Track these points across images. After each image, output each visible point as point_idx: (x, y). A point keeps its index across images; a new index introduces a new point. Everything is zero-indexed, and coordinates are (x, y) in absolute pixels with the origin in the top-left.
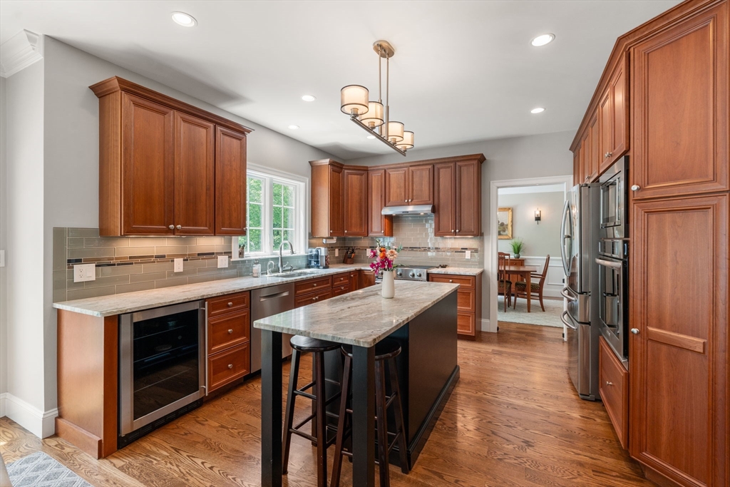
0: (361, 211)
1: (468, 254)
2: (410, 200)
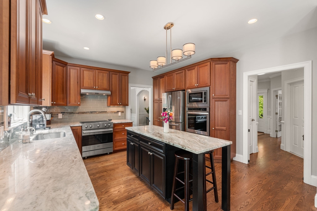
1: (120, 114)
2: (97, 87)
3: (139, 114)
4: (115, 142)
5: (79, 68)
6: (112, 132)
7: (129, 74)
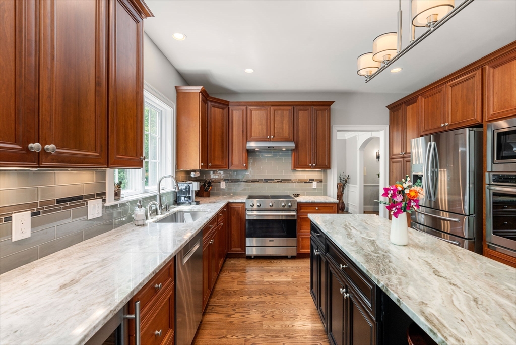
0: (223, 145)
1: (315, 184)
2: (272, 137)
3: (364, 186)
4: (302, 238)
5: (244, 108)
6: (296, 218)
7: (332, 107)
